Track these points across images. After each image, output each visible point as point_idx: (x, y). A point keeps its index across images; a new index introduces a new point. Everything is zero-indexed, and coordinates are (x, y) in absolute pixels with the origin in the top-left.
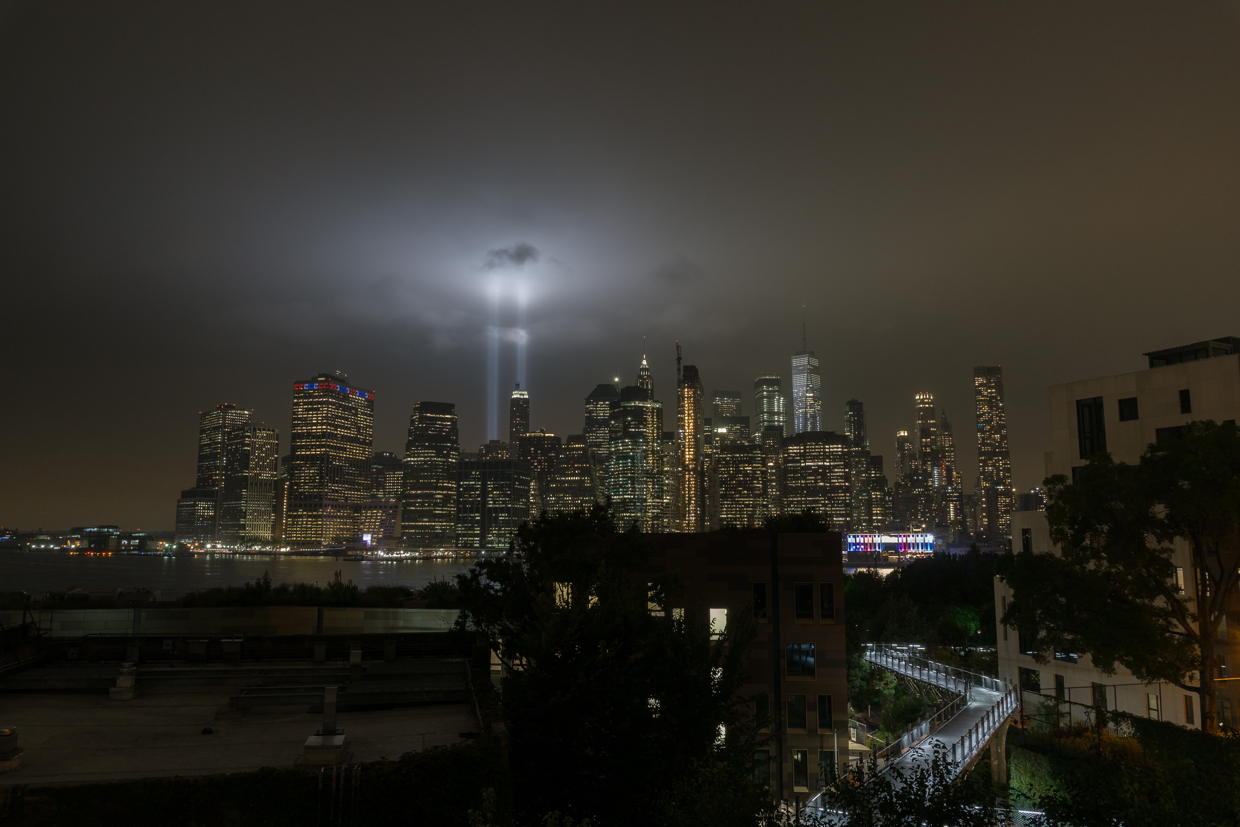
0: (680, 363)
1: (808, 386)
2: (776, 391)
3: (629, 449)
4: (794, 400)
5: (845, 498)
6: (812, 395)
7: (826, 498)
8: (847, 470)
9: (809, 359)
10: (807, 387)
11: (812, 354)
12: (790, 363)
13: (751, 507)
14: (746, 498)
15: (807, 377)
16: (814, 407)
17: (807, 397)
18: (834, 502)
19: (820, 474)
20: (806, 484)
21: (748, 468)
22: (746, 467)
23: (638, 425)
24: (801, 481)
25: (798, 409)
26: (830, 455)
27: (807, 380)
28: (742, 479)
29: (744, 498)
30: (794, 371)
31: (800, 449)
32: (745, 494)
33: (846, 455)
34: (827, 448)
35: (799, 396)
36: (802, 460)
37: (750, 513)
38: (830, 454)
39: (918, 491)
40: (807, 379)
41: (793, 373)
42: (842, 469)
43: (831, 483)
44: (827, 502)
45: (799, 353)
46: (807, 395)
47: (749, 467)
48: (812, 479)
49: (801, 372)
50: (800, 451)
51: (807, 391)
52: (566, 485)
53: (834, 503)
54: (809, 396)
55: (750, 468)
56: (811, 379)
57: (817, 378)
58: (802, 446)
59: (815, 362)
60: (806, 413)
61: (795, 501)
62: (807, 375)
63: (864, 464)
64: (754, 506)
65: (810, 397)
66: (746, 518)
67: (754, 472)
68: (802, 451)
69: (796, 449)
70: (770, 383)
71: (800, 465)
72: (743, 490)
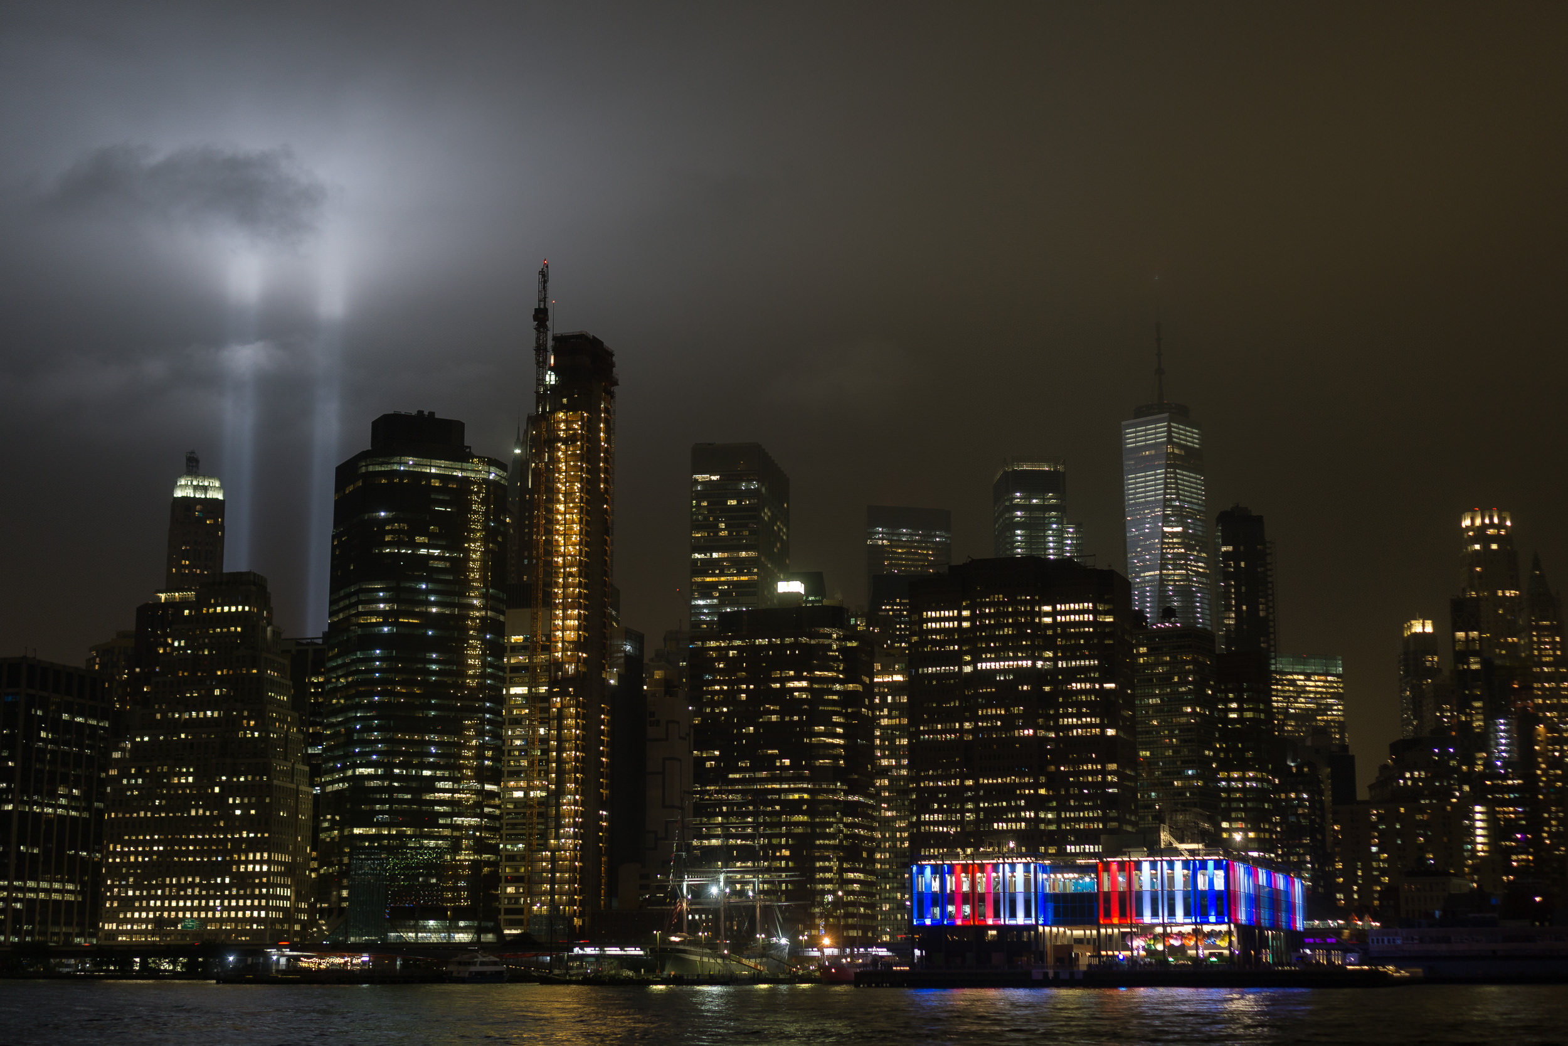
0: (546, 327)
1: (1166, 503)
2: (1052, 508)
3: (378, 613)
4: (1128, 545)
5: (1104, 778)
6: (1179, 529)
7: (1043, 779)
8: (1113, 686)
9: (1169, 427)
10: (1165, 507)
11: (1180, 414)
12: (1119, 440)
13: (803, 813)
14: (787, 780)
15: (1166, 478)
16: (1187, 565)
17: (1164, 535)
18: (1067, 791)
19: (1022, 698)
20: (975, 731)
21: (797, 684)
22: (792, 679)
23: (412, 534)
24: (961, 726)
25: (1140, 572)
26: (1056, 635)
27: (1166, 488)
28: (774, 718)
29: (781, 780)
30: (1129, 463)
31: (960, 619)
32: (783, 768)
33: (1109, 635)
34: (1047, 614)
35: (1144, 534)
36: (966, 653)
37: (800, 830)
38: (1055, 631)
39: (1412, 778)
40: (1166, 484)
41: (1126, 468)
42: (1092, 681)
43: (1057, 728)
44: (1042, 791)
45: (1143, 412)
46: (1166, 529)
47: (799, 678)
48: (997, 717)
49: (1147, 465)
50: (960, 624)
51: (1166, 520)
52: (183, 736)
53: (1069, 797)
54: (1170, 533)
55: (804, 684)
56: (1176, 483)
57: (1192, 483)
58: (966, 608)
59: (1191, 437)
60: (1162, 581)
61: (942, 790)
62: (1166, 473)
63: (1189, 672)
64: (813, 808)
65: (1174, 535)
66: (786, 847)
67: (817, 696)
68: (965, 624)
69: (949, 619)
70: (1034, 483)
71: (960, 669)
72: (781, 757)
